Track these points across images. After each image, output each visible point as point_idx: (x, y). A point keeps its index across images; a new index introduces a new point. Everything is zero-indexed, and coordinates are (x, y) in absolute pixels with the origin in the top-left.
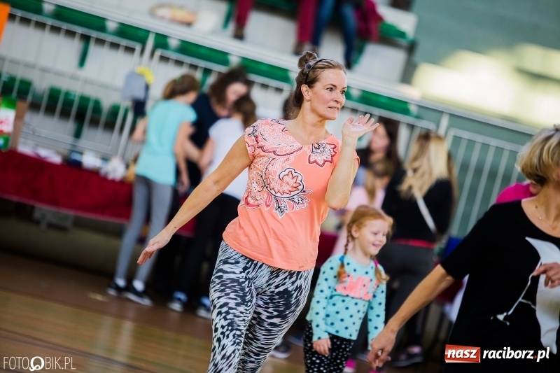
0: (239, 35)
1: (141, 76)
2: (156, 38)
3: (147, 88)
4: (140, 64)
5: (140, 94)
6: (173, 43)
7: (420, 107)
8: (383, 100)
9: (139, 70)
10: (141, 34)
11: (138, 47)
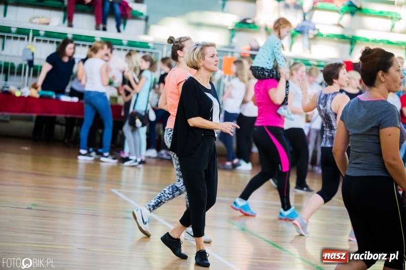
0: (70, 25)
1: (29, 49)
2: (33, 32)
3: (33, 54)
4: (28, 45)
5: (30, 58)
6: (42, 33)
7: (154, 44)
8: (138, 44)
9: (28, 47)
10: (27, 31)
11: (26, 37)
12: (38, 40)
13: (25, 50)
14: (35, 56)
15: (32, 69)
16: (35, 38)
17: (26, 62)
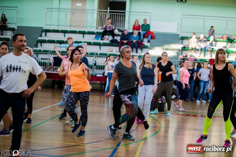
1: (95, 60)
2: (96, 54)
4: (94, 58)
6: (99, 54)
10: (94, 54)
11: (93, 56)
12: (98, 57)
13: (93, 60)
14: (97, 62)
15: (96, 67)
16: (97, 56)
17: (94, 64)
